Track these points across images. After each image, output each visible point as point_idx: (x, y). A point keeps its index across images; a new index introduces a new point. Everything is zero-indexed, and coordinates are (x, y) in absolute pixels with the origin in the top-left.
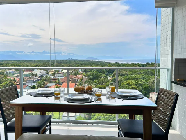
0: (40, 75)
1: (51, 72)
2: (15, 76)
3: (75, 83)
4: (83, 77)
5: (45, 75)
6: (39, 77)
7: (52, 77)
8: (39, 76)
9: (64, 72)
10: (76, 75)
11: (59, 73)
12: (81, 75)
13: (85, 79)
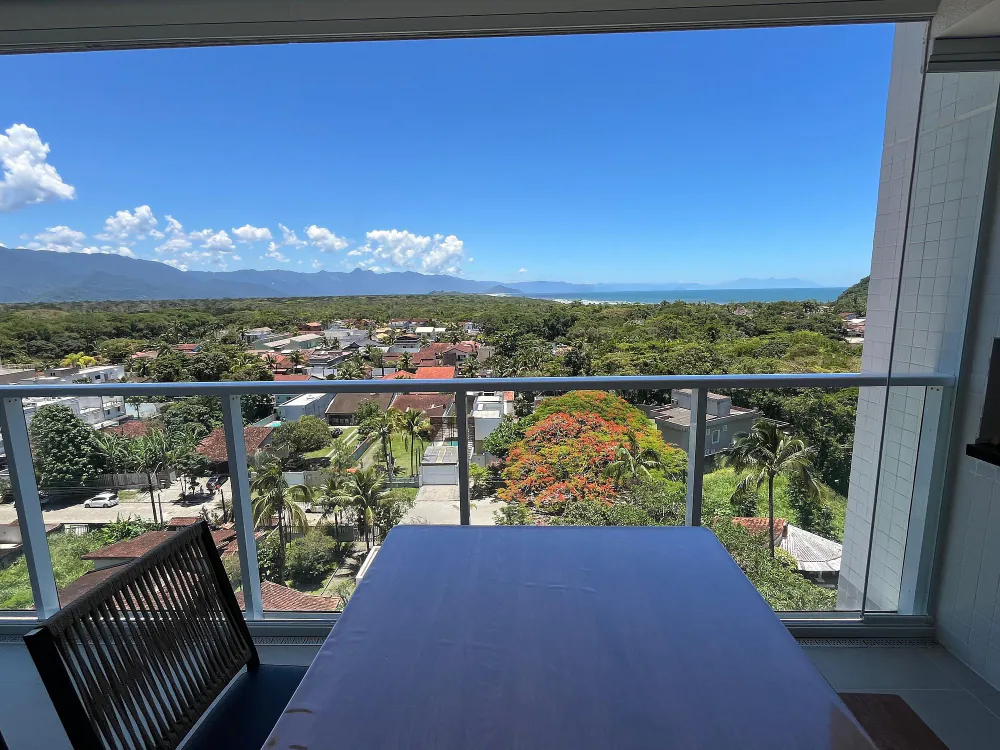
0: (348, 344)
1: (381, 334)
2: (272, 348)
3: (455, 365)
4: (479, 345)
5: (364, 344)
6: (345, 350)
7: (385, 349)
8: (343, 345)
9: (419, 334)
10: (456, 341)
11: (406, 338)
12: (471, 342)
13: (486, 352)
